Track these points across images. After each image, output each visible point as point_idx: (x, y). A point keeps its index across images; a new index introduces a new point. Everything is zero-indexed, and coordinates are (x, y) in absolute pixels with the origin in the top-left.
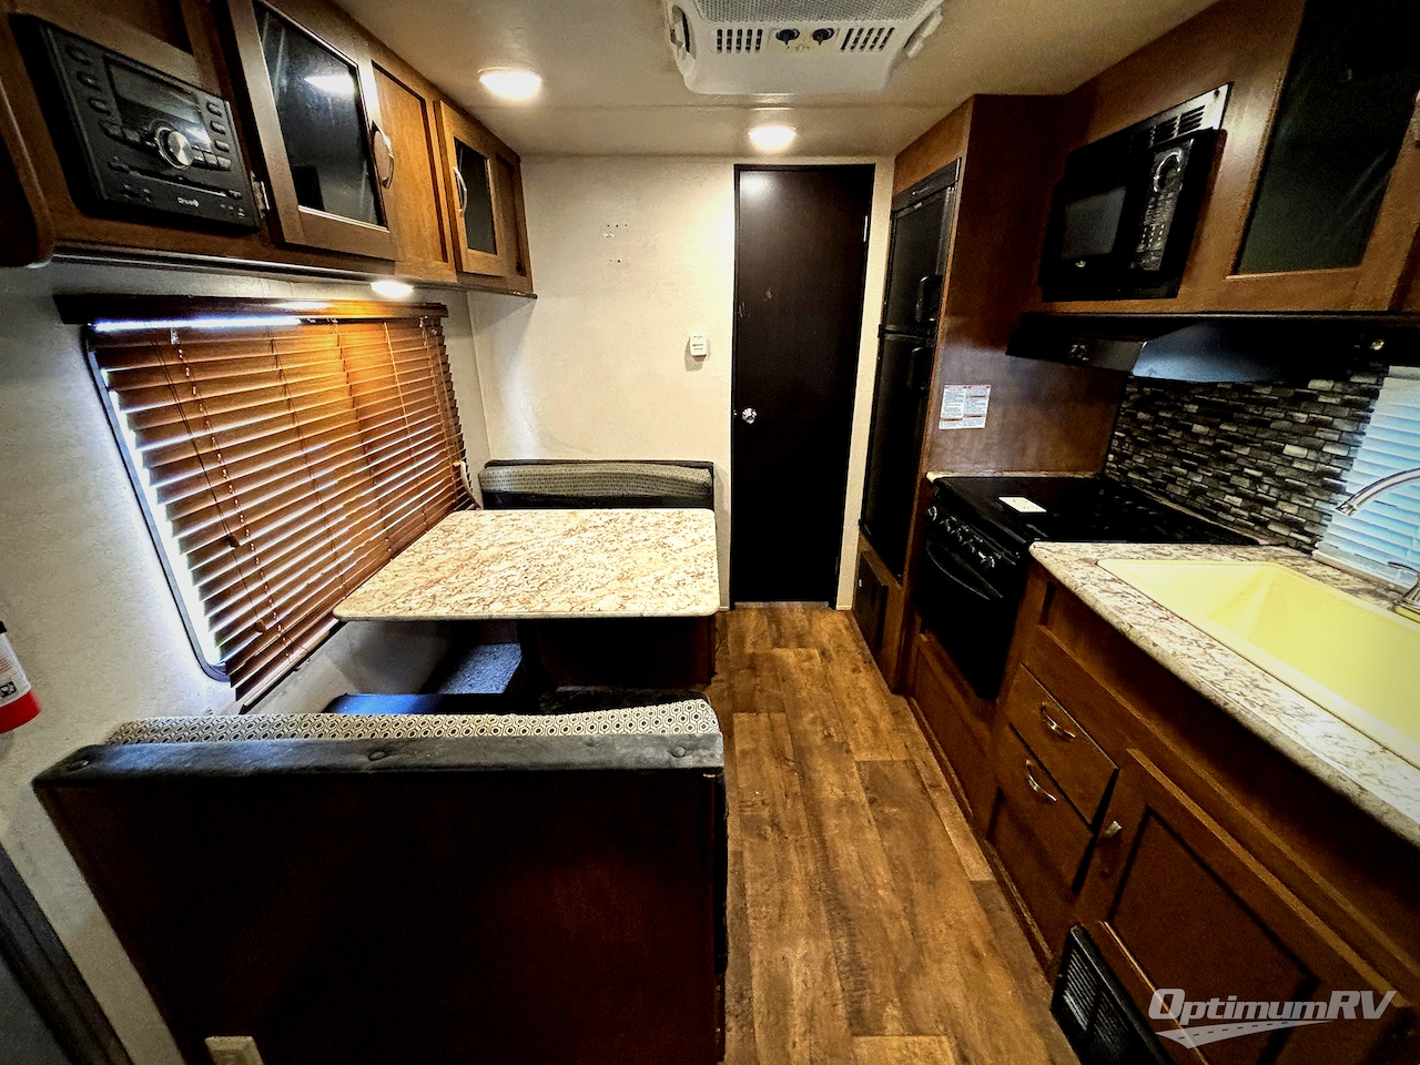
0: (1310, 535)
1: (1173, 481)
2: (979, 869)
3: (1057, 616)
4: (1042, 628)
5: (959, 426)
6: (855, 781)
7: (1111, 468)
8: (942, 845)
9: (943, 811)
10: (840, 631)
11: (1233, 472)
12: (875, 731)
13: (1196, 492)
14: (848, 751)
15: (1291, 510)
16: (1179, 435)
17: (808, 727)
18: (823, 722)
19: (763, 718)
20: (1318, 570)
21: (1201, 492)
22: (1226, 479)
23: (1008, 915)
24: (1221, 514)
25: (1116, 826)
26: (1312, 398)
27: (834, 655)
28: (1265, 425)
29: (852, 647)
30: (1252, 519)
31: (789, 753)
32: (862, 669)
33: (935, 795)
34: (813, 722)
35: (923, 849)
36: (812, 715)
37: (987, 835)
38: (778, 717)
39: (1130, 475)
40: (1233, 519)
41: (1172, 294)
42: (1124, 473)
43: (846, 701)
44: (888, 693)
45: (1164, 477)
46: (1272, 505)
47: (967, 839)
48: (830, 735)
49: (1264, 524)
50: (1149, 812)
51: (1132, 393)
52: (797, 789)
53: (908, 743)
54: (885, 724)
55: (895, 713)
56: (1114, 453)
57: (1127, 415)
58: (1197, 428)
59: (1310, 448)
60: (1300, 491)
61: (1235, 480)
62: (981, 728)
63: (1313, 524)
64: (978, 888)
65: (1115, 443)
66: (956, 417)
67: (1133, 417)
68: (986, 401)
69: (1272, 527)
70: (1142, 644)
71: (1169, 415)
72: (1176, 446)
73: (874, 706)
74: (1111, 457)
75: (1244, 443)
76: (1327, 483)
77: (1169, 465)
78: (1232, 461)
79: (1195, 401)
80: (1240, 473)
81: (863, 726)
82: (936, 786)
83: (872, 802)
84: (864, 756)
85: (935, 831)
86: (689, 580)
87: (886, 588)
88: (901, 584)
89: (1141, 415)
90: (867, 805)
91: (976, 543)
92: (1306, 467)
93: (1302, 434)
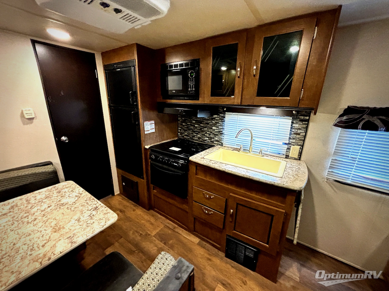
0: (221, 142)
1: (194, 137)
2: (196, 240)
3: (199, 172)
4: (197, 176)
5: (150, 132)
6: (157, 242)
7: (179, 136)
8: (186, 241)
9: (180, 232)
10: (120, 201)
11: (205, 133)
12: (152, 224)
13: (199, 138)
14: (149, 235)
15: (217, 138)
16: (193, 127)
17: (134, 236)
18: (136, 231)
19: (117, 244)
20: (226, 148)
21: (201, 138)
22: (204, 135)
23: (208, 245)
24: (205, 142)
25: (232, 211)
26: (215, 118)
27: (125, 210)
28: (208, 124)
29: (128, 204)
30: (211, 141)
31: (134, 249)
32: (136, 209)
33: (176, 230)
34: (133, 233)
35: (184, 245)
36: (131, 232)
37: (193, 231)
38: (122, 240)
39: (185, 137)
40: (207, 142)
41: (198, 100)
42: (183, 137)
43: (138, 221)
44: (147, 211)
45: (192, 136)
46: (213, 138)
47: (189, 235)
48: (141, 234)
49: (213, 142)
50: (237, 204)
51: (180, 119)
52: (144, 257)
53: (161, 221)
54: (152, 220)
55: (153, 216)
56: (180, 133)
57: (180, 124)
58: (196, 126)
59: (217, 127)
60: (217, 135)
61: (206, 135)
62: (185, 207)
63: (221, 140)
64: (199, 244)
65: (179, 130)
66: (149, 130)
67: (182, 124)
68: (154, 125)
69: (214, 142)
70: (229, 172)
71: (190, 124)
72: (193, 130)
73: (146, 217)
74: (179, 134)
75: (206, 128)
76: (221, 133)
77: (193, 134)
78: (204, 131)
79: (194, 120)
80: (206, 133)
81: (148, 225)
82: (175, 228)
83: (165, 244)
84: (154, 233)
85: (182, 238)
86: (94, 213)
87: (137, 182)
88: (144, 179)
89: (183, 124)
90: (165, 246)
91: (172, 161)
92: (217, 131)
93: (215, 125)
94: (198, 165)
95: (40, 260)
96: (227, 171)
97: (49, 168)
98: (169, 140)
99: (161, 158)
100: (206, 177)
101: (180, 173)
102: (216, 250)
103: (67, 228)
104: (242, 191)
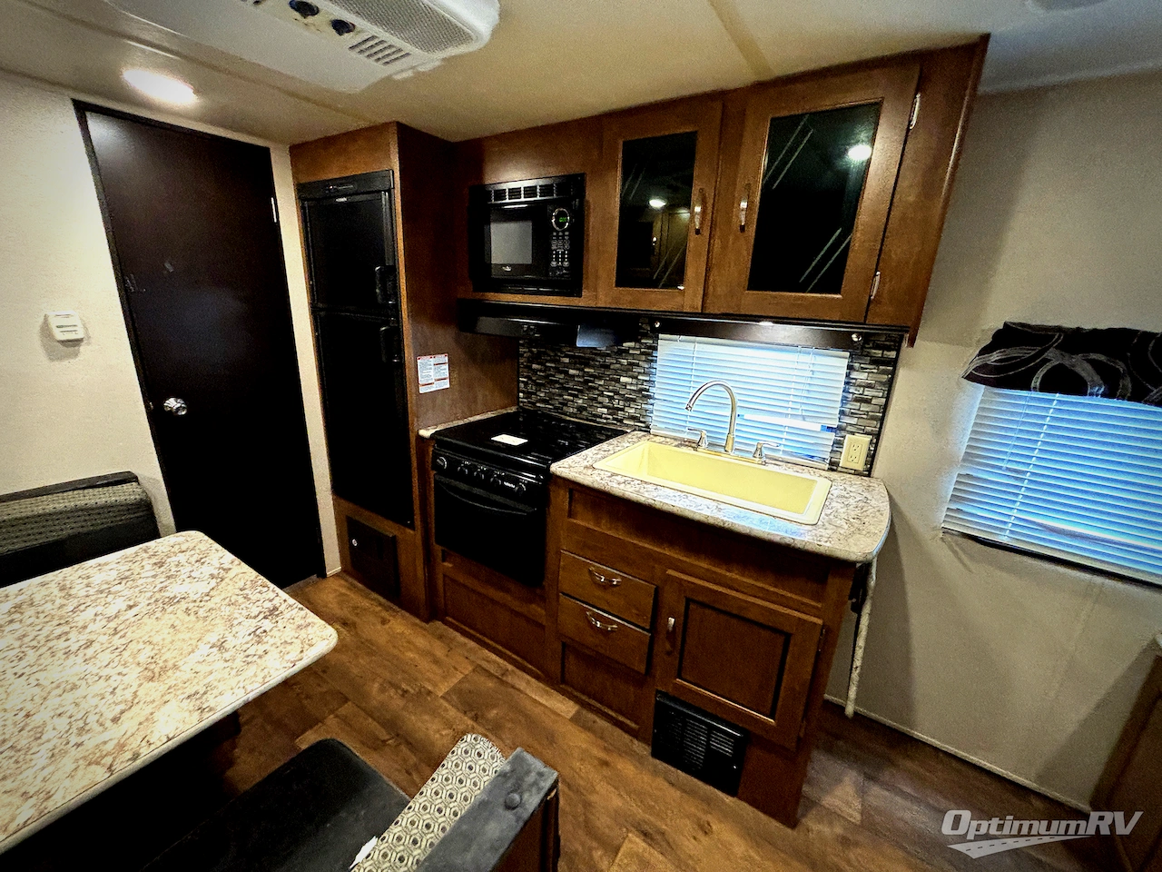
0: (644, 422)
1: (566, 405)
2: (566, 707)
3: (579, 508)
4: (572, 520)
5: (433, 388)
6: (452, 713)
7: (522, 402)
8: (538, 710)
9: (522, 686)
10: (343, 594)
11: (598, 395)
12: (436, 661)
13: (581, 409)
14: (429, 693)
15: (632, 411)
16: (562, 376)
17: (382, 697)
18: (392, 685)
19: (331, 720)
20: (657, 439)
21: (585, 409)
22: (595, 399)
23: (602, 723)
24: (598, 420)
25: (672, 621)
26: (626, 351)
27: (356, 619)
28: (607, 367)
29: (366, 603)
30: (614, 419)
31: (383, 735)
32: (388, 617)
33: (509, 679)
34: (382, 690)
35: (531, 723)
36: (376, 685)
37: (557, 681)
38: (347, 709)
39: (538, 405)
40: (605, 421)
41: (580, 295)
42: (534, 404)
43: (396, 652)
44: (424, 624)
45: (560, 403)
46: (622, 410)
47: (547, 692)
48: (406, 692)
49: (621, 421)
50: (689, 601)
51: (525, 352)
52: (413, 759)
53: (466, 654)
54: (439, 650)
55: (440, 637)
56: (523, 392)
57: (526, 367)
58: (572, 372)
59: (633, 377)
60: (634, 400)
61: (600, 399)
62: (537, 610)
63: (644, 416)
64: (575, 720)
65: (522, 385)
66: (430, 382)
67: (529, 368)
68: (447, 366)
69: (625, 422)
70: (665, 508)
71: (553, 365)
72: (562, 384)
73: (421, 642)
74: (521, 395)
75: (600, 378)
76: (644, 395)
77: (561, 396)
78: (597, 389)
79: (566, 356)
80: (602, 394)
81: (424, 664)
82: (505, 672)
83: (475, 718)
84: (443, 689)
85: (528, 705)
86: (267, 624)
87: (394, 537)
88: (413, 529)
89: (534, 366)
90: (475, 724)
91: (499, 476)
92: (633, 388)
93: (627, 370)
94: (575, 488)
95: (108, 760)
96: (658, 505)
97: (126, 493)
98: (490, 415)
99: (466, 466)
100: (598, 523)
101: (523, 510)
102: (627, 737)
103: (186, 668)
104: (704, 564)
